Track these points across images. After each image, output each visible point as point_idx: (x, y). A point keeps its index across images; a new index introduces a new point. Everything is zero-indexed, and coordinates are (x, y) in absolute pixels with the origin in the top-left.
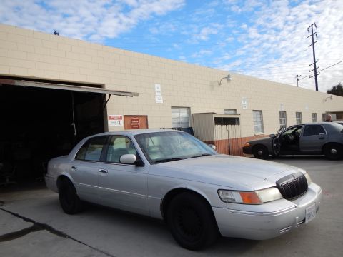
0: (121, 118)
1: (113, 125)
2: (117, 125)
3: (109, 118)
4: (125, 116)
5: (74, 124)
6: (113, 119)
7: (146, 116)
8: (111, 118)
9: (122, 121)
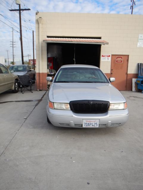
0: (109, 56)
1: (103, 60)
2: (106, 60)
3: (101, 56)
4: (112, 55)
5: (74, 59)
6: (104, 56)
7: (128, 56)
8: (103, 56)
9: (110, 58)
